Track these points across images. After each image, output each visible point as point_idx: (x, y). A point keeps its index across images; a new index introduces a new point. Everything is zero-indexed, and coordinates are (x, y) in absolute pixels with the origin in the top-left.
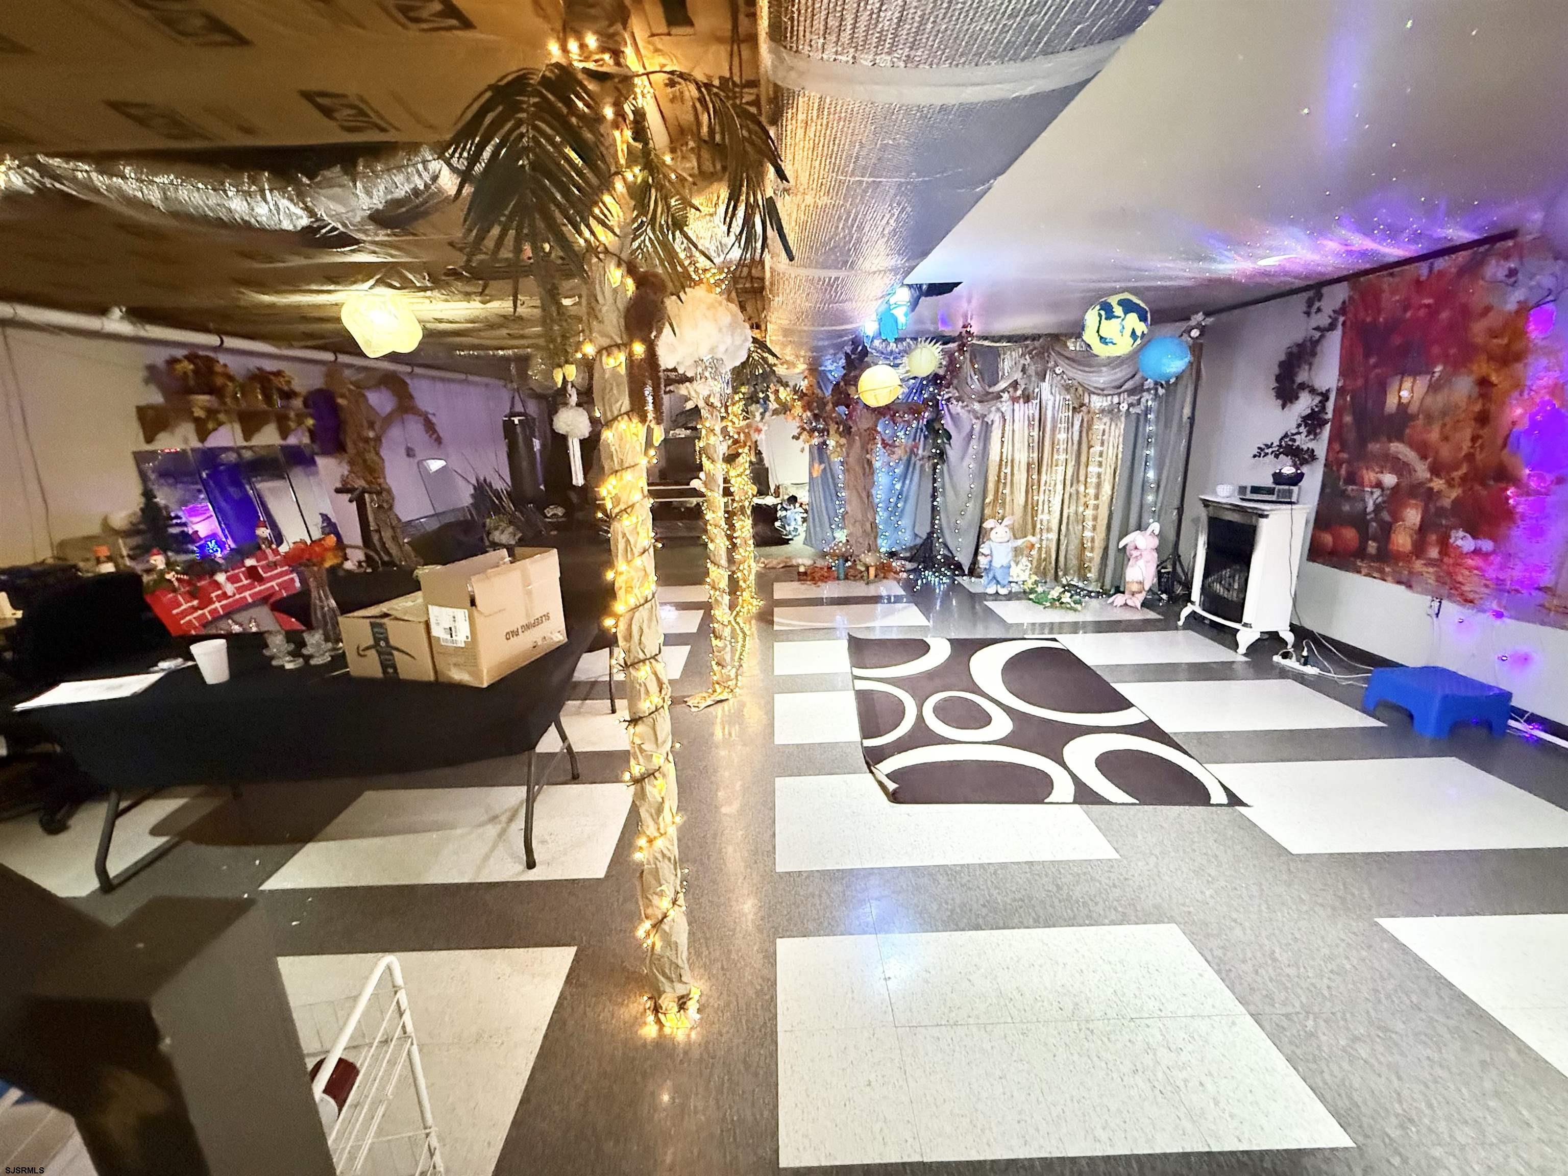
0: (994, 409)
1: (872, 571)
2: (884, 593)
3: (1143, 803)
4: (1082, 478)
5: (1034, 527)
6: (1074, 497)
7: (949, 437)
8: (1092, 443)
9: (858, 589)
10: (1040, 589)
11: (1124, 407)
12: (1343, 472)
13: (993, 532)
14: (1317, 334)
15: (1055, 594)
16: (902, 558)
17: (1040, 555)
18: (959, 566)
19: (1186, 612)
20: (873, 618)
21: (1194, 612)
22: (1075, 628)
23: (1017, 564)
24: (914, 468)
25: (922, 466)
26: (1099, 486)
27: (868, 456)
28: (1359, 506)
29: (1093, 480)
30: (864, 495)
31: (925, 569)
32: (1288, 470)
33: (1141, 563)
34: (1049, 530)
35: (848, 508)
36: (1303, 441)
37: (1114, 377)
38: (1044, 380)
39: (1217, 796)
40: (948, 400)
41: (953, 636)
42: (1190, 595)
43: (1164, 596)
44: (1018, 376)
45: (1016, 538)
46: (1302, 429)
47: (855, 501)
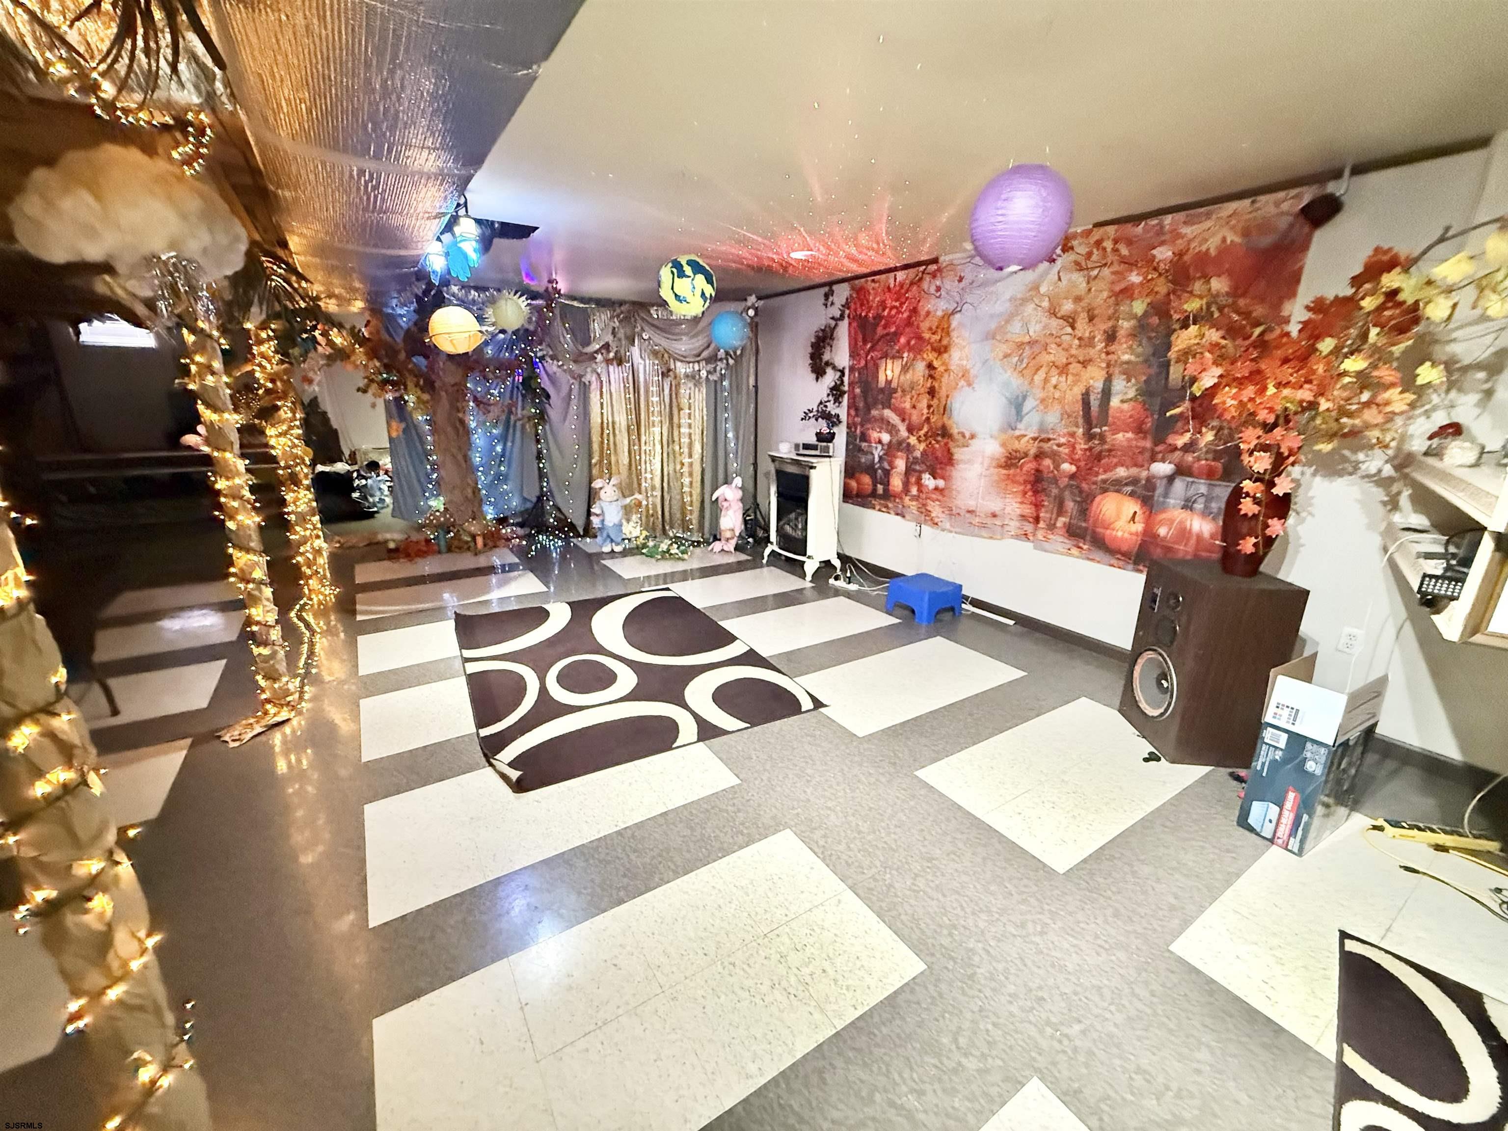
0: (589, 370)
1: (480, 541)
2: (497, 562)
3: (753, 725)
4: (676, 439)
5: (640, 485)
6: (671, 456)
7: (548, 397)
8: (682, 406)
9: (466, 561)
10: (651, 544)
11: (704, 374)
12: (858, 431)
13: (602, 492)
14: (833, 323)
15: (664, 547)
16: (513, 524)
17: (648, 511)
18: (572, 527)
19: (767, 552)
20: (487, 589)
21: (773, 551)
22: (685, 576)
23: (628, 521)
24: (514, 431)
25: (523, 426)
26: (691, 446)
27: (460, 415)
28: (870, 457)
29: (685, 440)
30: (460, 457)
31: (538, 533)
32: (826, 430)
33: (730, 513)
34: (653, 488)
35: (443, 473)
36: (832, 408)
37: (691, 346)
38: (633, 344)
39: (806, 704)
40: (542, 358)
41: (571, 600)
42: (769, 536)
43: (750, 540)
44: (609, 338)
45: (624, 496)
46: (831, 398)
47: (450, 465)
